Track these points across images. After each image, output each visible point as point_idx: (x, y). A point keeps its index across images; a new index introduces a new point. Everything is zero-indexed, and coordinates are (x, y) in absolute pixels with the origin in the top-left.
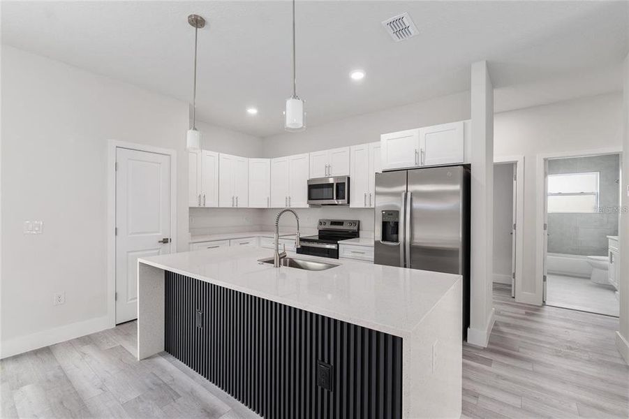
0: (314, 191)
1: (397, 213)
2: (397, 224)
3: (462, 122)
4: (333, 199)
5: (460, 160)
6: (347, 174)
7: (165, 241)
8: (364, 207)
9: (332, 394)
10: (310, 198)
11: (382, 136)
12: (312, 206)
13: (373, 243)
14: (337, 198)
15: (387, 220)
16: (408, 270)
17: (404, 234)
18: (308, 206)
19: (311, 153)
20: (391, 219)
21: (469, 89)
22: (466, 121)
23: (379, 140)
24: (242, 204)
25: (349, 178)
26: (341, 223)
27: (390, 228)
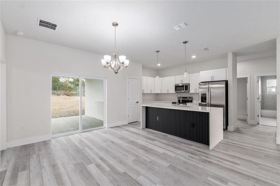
0: (177, 88)
1: (206, 94)
2: (206, 97)
3: (225, 69)
4: (184, 90)
5: (225, 79)
6: (189, 83)
7: (137, 102)
8: (194, 92)
9: (194, 128)
10: (176, 90)
11: (201, 72)
12: (176, 92)
13: (198, 103)
14: (185, 90)
15: (202, 96)
16: (209, 107)
17: (208, 100)
18: (175, 92)
19: (176, 76)
20: (204, 96)
21: (227, 57)
22: (227, 68)
23: (200, 72)
24: (153, 92)
25: (189, 84)
26: (186, 98)
27: (204, 98)
